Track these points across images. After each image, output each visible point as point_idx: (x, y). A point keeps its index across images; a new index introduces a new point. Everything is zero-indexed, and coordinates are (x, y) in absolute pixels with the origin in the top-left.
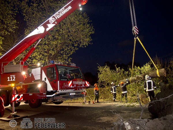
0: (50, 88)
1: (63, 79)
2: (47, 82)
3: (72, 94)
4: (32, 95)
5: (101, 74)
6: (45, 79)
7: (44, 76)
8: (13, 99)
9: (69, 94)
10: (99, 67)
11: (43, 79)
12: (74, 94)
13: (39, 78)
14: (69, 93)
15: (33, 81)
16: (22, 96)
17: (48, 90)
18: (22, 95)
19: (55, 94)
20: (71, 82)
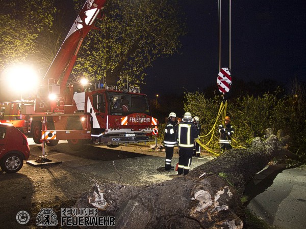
0: (96, 125)
1: (115, 113)
2: (93, 114)
3: (129, 135)
4: (69, 132)
5: (188, 104)
6: (91, 110)
7: (90, 106)
8: (43, 137)
9: (125, 136)
10: (187, 93)
11: (88, 111)
12: (134, 135)
13: (83, 109)
14: (125, 134)
15: (75, 112)
16: (55, 134)
17: (94, 127)
18: (55, 132)
19: (102, 134)
20: (126, 118)
